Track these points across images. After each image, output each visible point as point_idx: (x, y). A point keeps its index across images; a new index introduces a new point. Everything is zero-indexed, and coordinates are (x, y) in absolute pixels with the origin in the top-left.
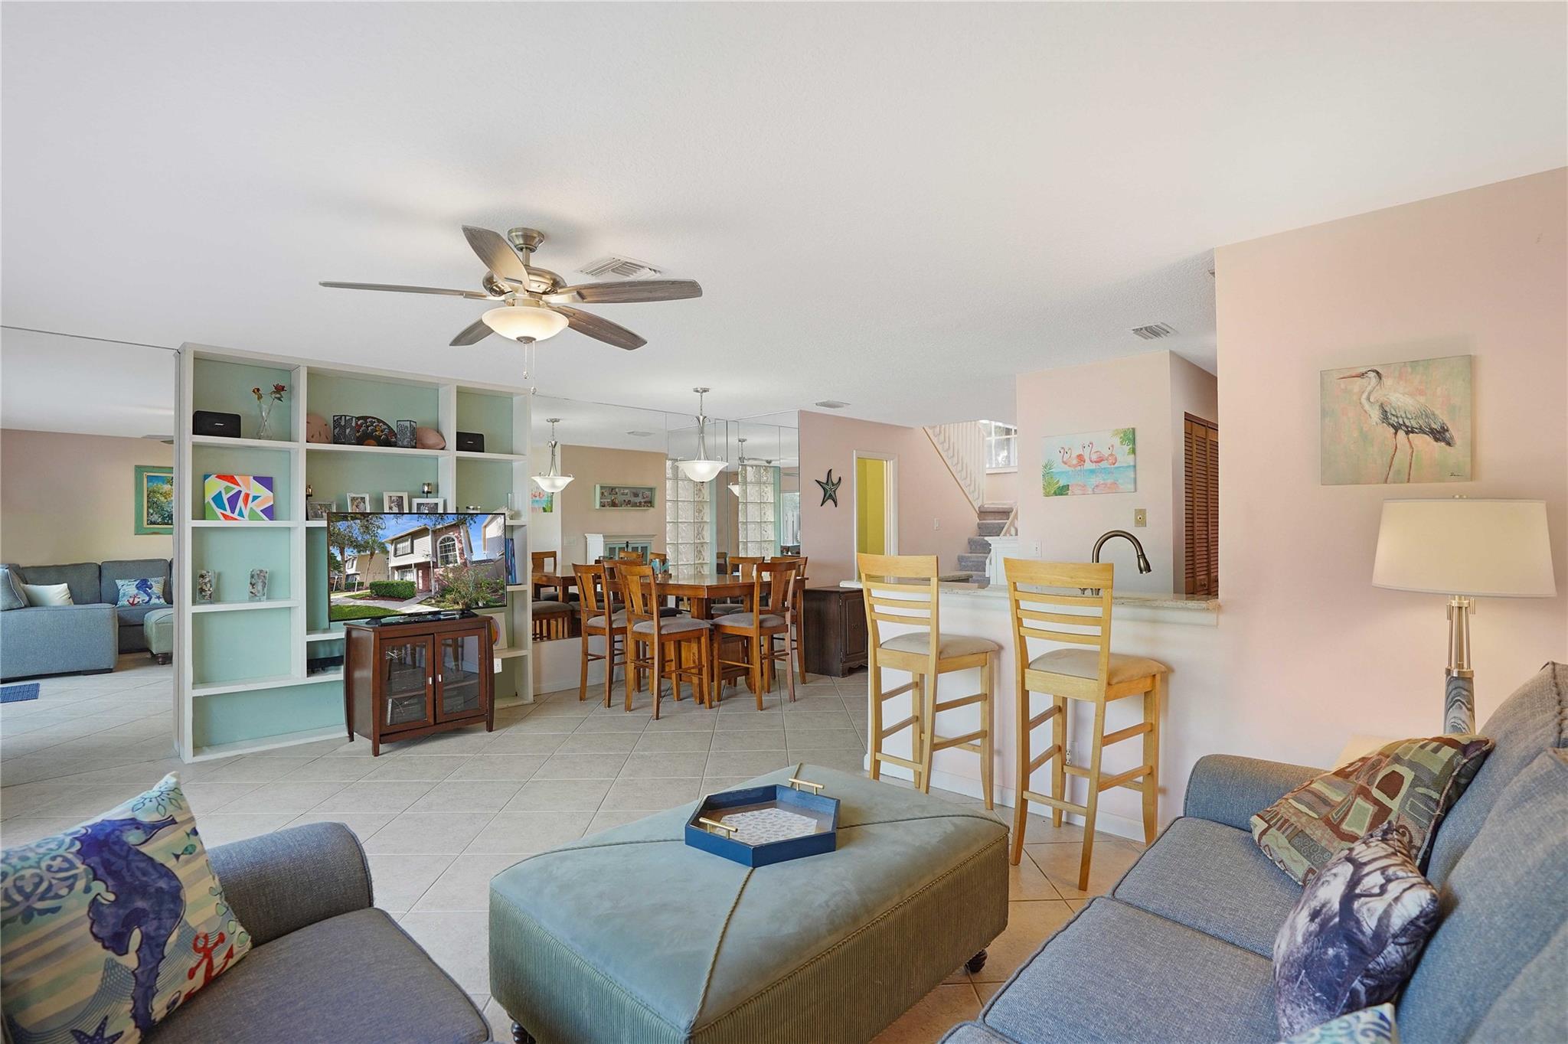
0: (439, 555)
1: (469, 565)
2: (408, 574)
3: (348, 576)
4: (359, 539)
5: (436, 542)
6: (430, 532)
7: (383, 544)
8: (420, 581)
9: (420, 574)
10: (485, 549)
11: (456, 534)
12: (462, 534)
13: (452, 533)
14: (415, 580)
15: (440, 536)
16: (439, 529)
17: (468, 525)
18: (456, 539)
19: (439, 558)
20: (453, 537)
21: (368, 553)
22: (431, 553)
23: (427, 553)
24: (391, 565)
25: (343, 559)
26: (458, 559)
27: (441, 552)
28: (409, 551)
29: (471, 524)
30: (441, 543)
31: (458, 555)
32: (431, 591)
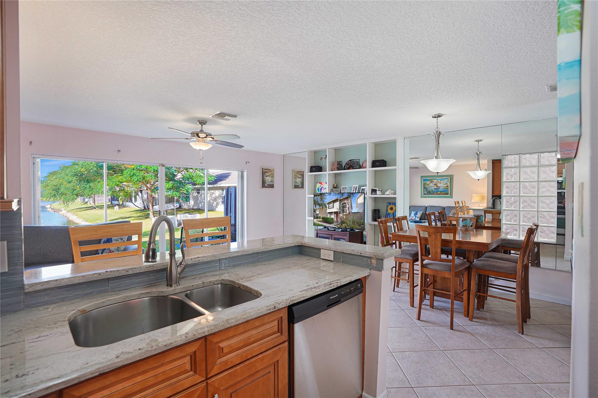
0: (341, 209)
1: (351, 214)
2: (332, 215)
3: (317, 214)
4: (320, 202)
5: (340, 204)
6: (339, 201)
7: (325, 204)
8: (335, 218)
9: (335, 216)
10: (357, 207)
11: (347, 201)
12: (349, 201)
13: (345, 201)
14: (334, 218)
15: (342, 202)
16: (341, 199)
17: (351, 197)
18: (347, 203)
19: (341, 210)
20: (346, 202)
21: (322, 207)
22: (339, 208)
23: (337, 208)
24: (328, 211)
25: (316, 209)
26: (347, 211)
27: (342, 208)
28: (332, 207)
29: (352, 197)
30: (342, 205)
31: (347, 210)
32: (338, 222)
